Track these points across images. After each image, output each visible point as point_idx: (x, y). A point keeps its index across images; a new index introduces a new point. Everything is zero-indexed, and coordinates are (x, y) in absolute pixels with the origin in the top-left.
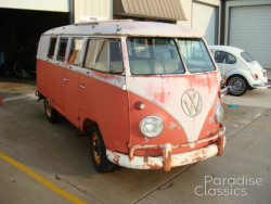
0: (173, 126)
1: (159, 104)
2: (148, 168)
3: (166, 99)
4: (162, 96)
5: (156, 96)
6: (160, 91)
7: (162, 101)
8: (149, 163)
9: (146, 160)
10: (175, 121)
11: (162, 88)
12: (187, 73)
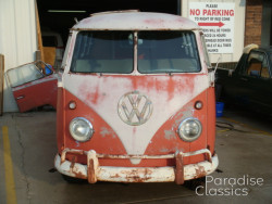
0: (104, 132)
1: (91, 105)
2: (73, 175)
3: (99, 100)
4: (95, 97)
5: (89, 96)
6: (94, 91)
7: (95, 102)
8: (74, 169)
9: (72, 167)
10: (108, 127)
11: (97, 88)
12: (136, 73)
